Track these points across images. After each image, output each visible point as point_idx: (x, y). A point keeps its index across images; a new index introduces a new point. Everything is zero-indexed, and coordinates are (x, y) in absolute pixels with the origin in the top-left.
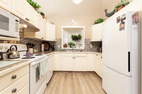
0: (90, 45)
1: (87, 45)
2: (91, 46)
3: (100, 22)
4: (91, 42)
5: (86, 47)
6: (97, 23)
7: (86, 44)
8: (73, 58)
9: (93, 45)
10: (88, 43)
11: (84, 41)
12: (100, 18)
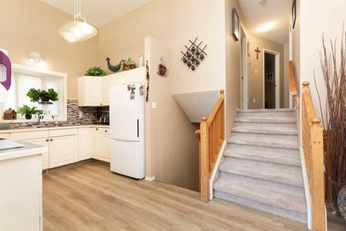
0: (78, 114)
1: (72, 114)
2: (81, 115)
3: (98, 75)
4: (80, 107)
5: (69, 116)
6: (93, 75)
7: (70, 110)
8: (47, 140)
9: (85, 113)
10: (74, 107)
11: (66, 105)
12: (97, 66)
